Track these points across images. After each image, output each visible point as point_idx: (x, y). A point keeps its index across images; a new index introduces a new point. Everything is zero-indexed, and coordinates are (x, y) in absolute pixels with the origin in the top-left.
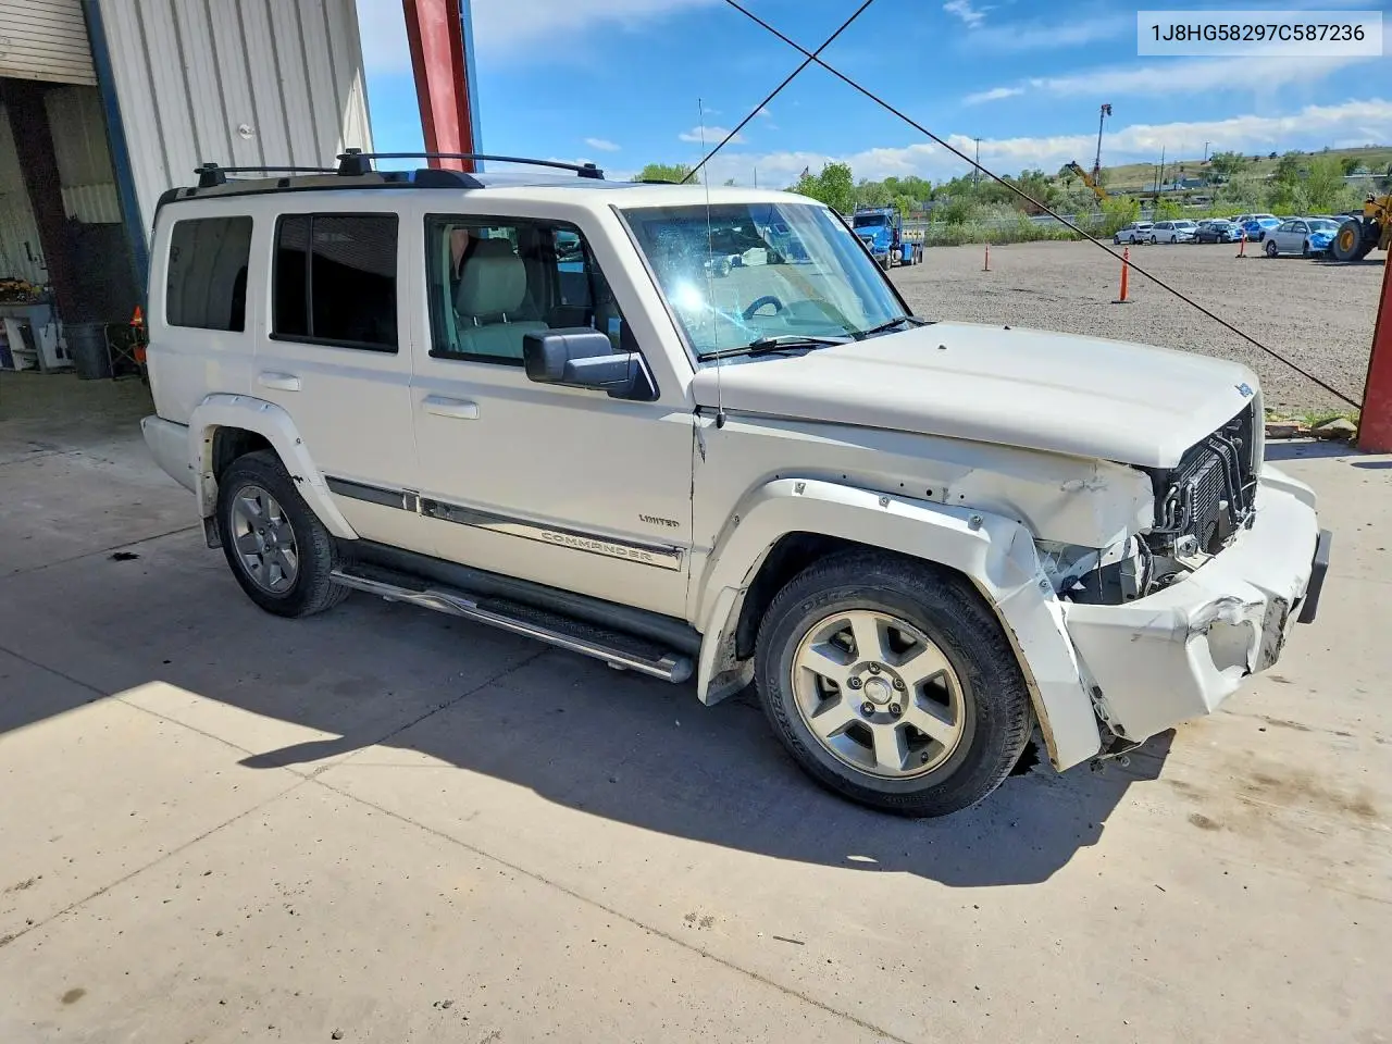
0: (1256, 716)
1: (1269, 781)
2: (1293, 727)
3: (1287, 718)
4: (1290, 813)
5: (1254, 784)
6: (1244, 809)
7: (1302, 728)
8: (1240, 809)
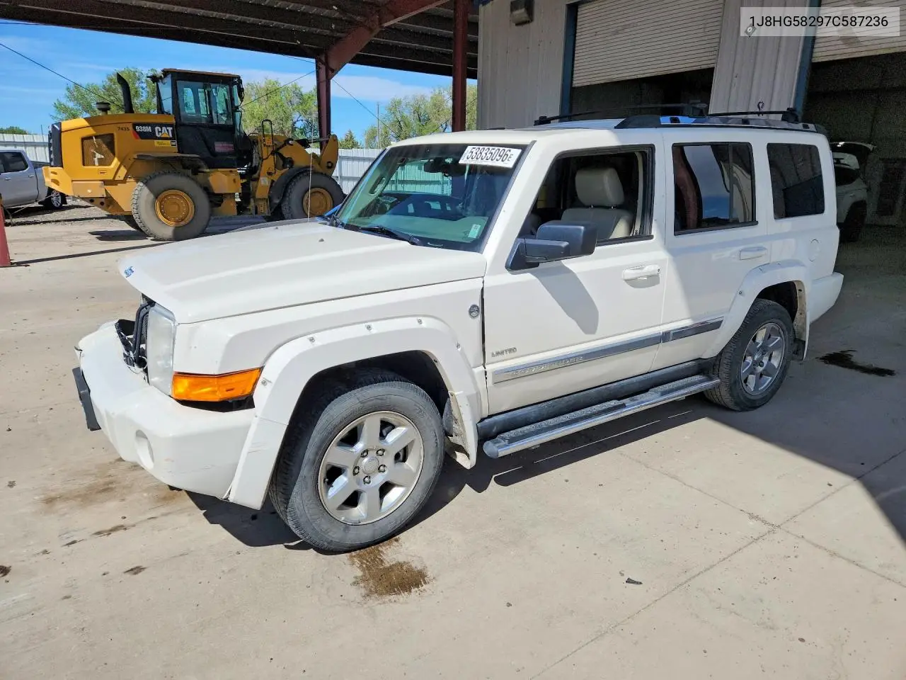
0: (134, 526)
1: (104, 490)
2: (105, 531)
3: (113, 534)
4: (88, 481)
5: (110, 486)
6: (110, 472)
7: (99, 533)
8: (112, 472)
